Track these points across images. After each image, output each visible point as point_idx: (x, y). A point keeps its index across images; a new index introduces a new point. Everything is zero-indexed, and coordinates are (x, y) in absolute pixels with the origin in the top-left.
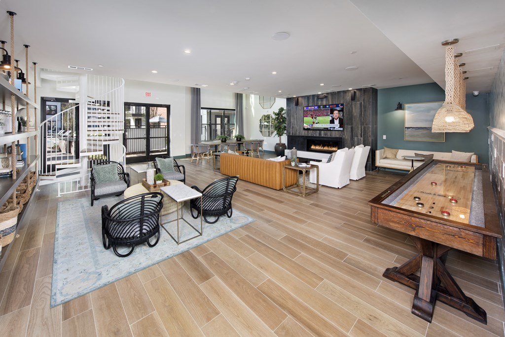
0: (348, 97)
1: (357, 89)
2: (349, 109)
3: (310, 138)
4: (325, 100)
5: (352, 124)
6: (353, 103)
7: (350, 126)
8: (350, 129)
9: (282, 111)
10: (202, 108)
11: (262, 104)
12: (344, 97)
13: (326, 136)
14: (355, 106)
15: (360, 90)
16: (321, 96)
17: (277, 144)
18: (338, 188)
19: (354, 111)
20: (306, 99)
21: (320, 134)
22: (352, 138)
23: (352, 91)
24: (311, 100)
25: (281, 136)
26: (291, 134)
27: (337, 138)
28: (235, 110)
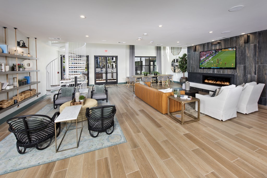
0: (242, 41)
1: (251, 33)
2: (242, 52)
3: (204, 74)
4: (218, 45)
5: (245, 63)
6: (247, 45)
7: (243, 65)
8: (243, 68)
9: (185, 56)
10: (135, 57)
11: (173, 53)
12: (236, 42)
13: (219, 73)
14: (249, 48)
15: (254, 34)
16: (215, 43)
17: (181, 78)
18: (222, 120)
19: (247, 52)
20: (202, 46)
21: (213, 71)
22: (245, 75)
23: (245, 36)
24: (206, 47)
25: (184, 72)
26: (190, 72)
27: (230, 75)
28: (156, 57)
